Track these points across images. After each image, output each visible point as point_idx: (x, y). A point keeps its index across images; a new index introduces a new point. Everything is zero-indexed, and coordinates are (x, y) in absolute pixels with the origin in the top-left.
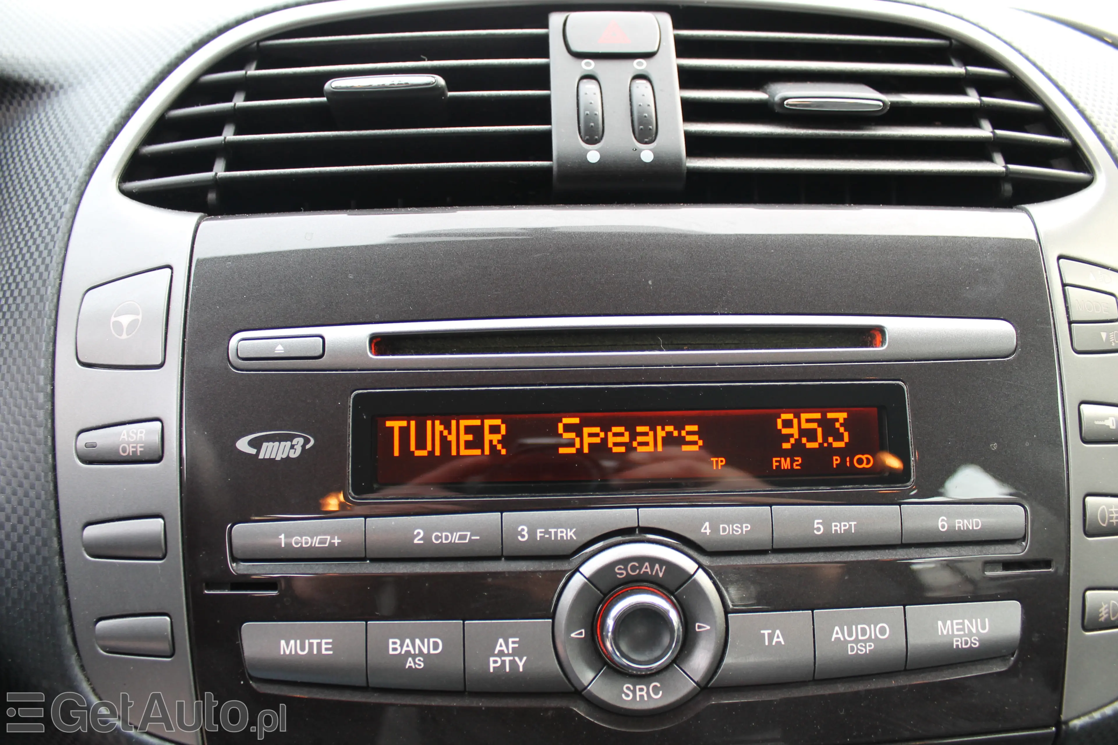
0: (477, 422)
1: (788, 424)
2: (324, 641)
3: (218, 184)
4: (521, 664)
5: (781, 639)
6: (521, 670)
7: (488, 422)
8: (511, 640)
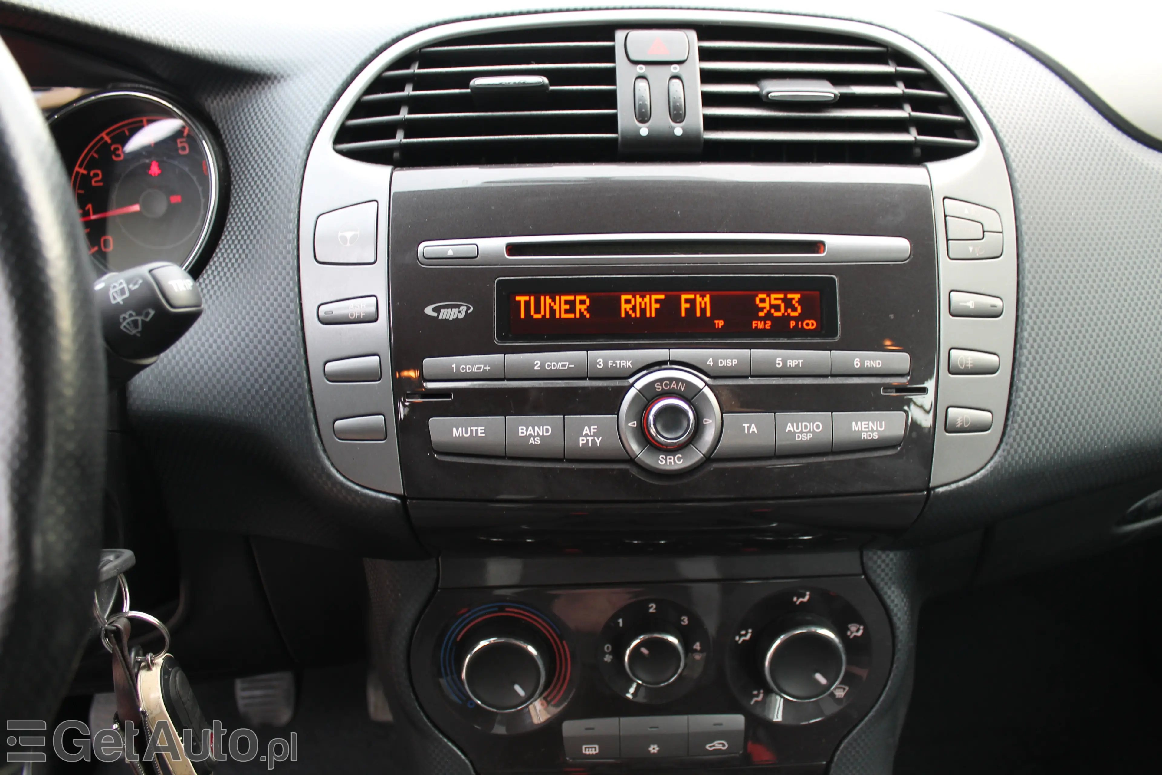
0: (571, 298)
1: (763, 301)
2: (479, 428)
3: (401, 147)
4: (598, 442)
5: (755, 430)
6: (598, 445)
7: (579, 298)
8: (592, 427)
